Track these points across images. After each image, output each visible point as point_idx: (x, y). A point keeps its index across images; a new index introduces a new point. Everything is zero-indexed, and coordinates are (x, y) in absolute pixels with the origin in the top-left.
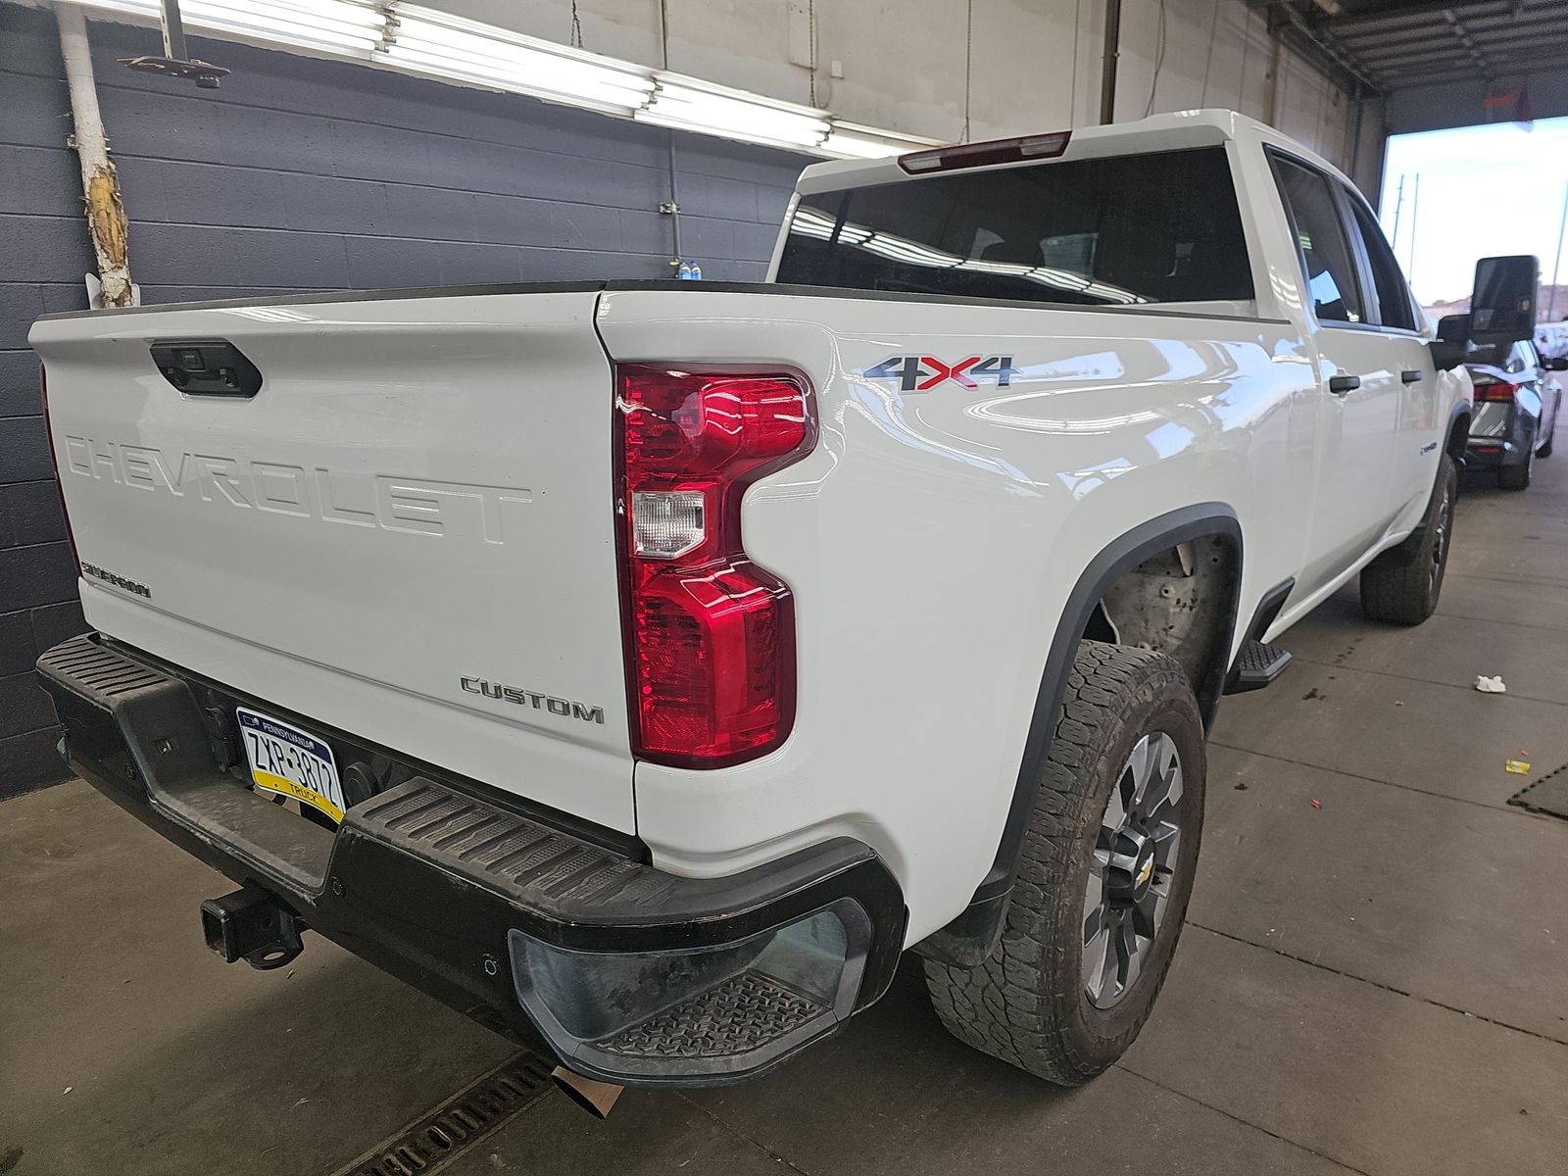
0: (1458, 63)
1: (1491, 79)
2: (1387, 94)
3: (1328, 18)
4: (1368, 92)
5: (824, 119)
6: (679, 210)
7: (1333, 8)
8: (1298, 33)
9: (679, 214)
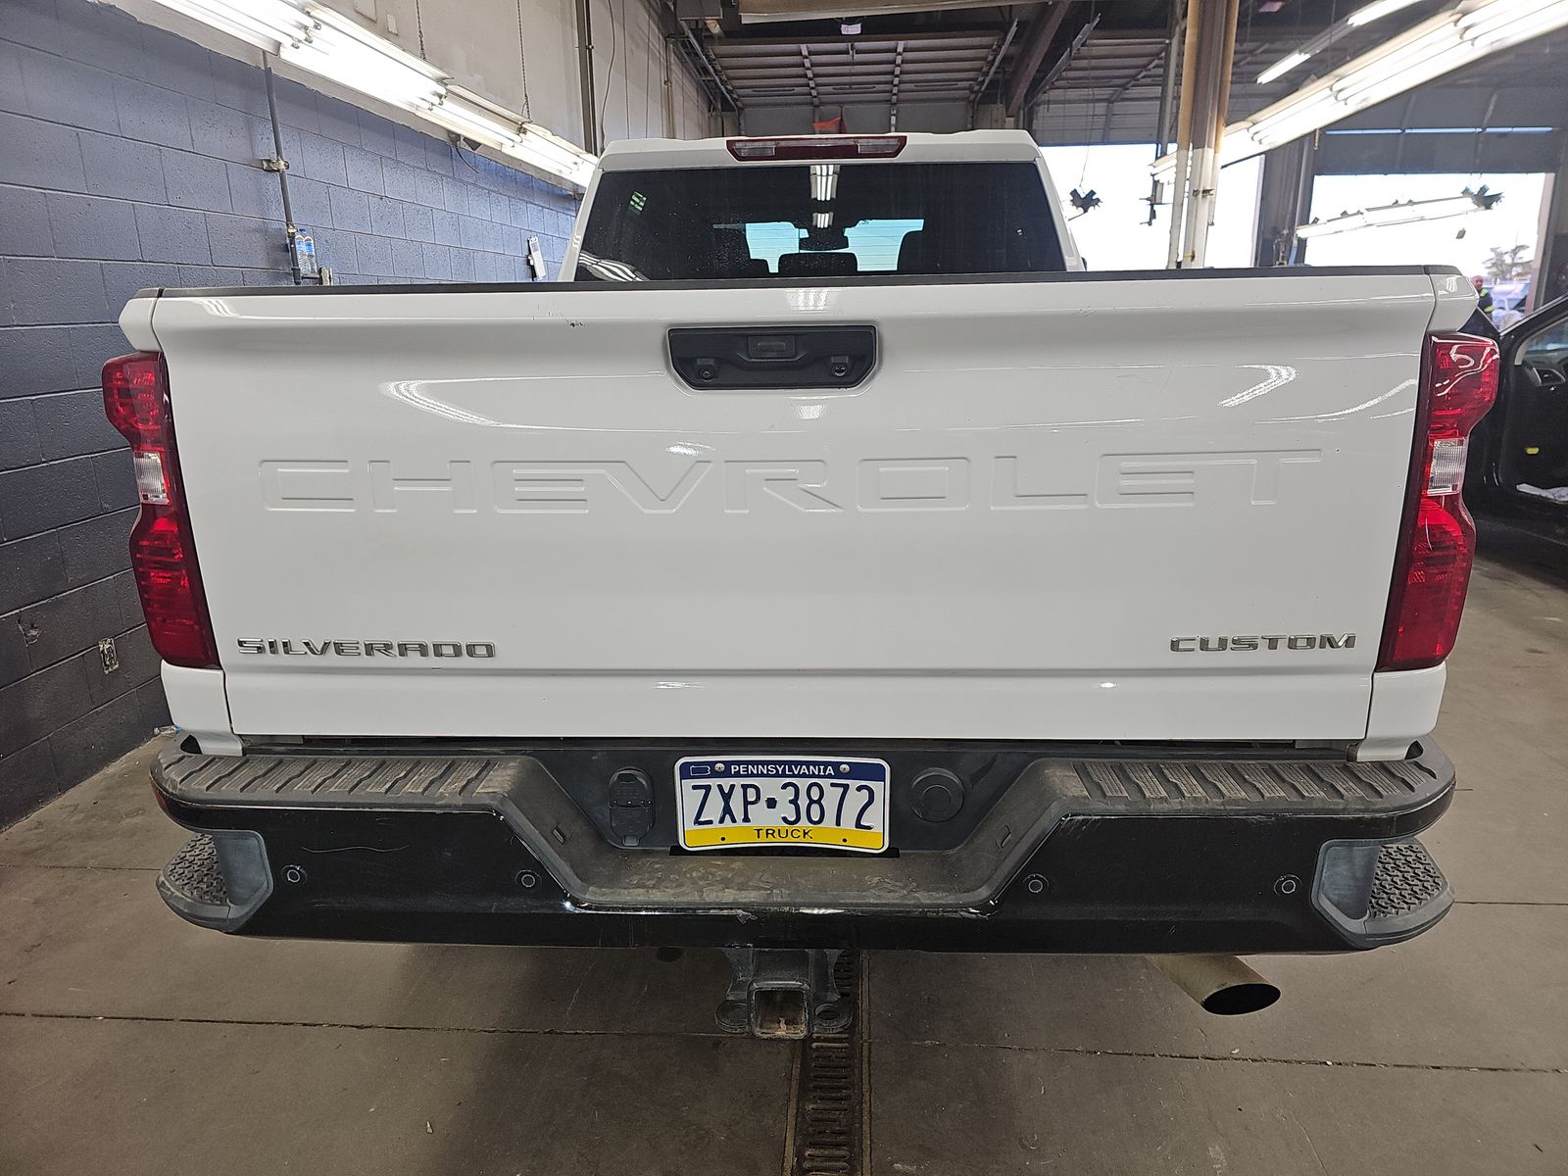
0: (798, 90)
1: (817, 106)
2: (740, 109)
3: (712, 37)
4: (727, 106)
5: (441, 81)
6: (288, 167)
7: (716, 29)
8: (687, 45)
9: (287, 172)
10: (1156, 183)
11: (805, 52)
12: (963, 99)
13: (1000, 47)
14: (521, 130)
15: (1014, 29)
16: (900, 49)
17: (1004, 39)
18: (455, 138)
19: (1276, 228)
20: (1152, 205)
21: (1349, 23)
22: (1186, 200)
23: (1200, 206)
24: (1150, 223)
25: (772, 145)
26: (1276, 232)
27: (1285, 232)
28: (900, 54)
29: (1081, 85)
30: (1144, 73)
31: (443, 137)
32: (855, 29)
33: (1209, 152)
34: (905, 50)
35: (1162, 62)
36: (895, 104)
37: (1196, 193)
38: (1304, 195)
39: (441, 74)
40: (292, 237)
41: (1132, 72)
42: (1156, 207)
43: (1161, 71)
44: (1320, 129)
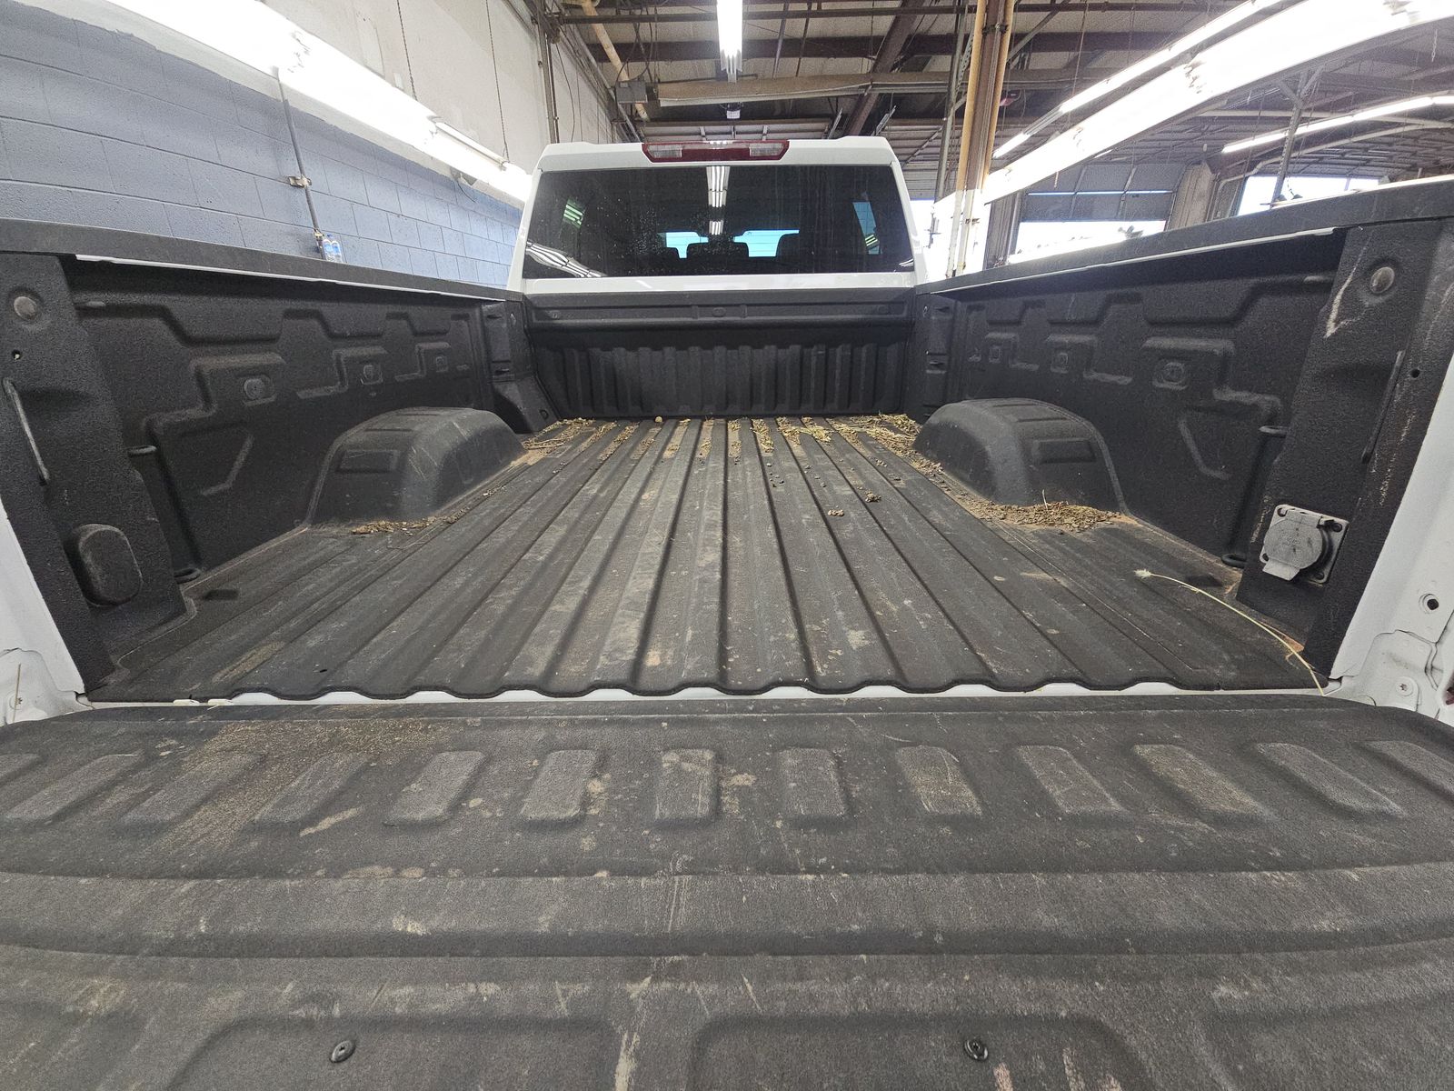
3: (642, 119)
5: (431, 119)
6: (311, 184)
7: (644, 115)
8: (626, 127)
9: (310, 188)
10: (934, 220)
11: (703, 133)
13: (829, 130)
14: (502, 167)
15: (839, 117)
16: (765, 131)
17: (832, 125)
18: (457, 174)
19: (995, 256)
20: (931, 234)
21: (1060, 110)
22: (960, 227)
23: (970, 230)
24: (929, 247)
25: (679, 148)
26: (995, 259)
27: (1001, 259)
28: (765, 135)
30: (919, 151)
31: (447, 173)
32: (735, 115)
33: (977, 191)
34: (769, 132)
35: (941, 134)
37: (968, 221)
38: (1014, 233)
39: (432, 114)
40: (320, 240)
41: (912, 150)
42: (933, 236)
43: (938, 142)
44: (1060, 172)
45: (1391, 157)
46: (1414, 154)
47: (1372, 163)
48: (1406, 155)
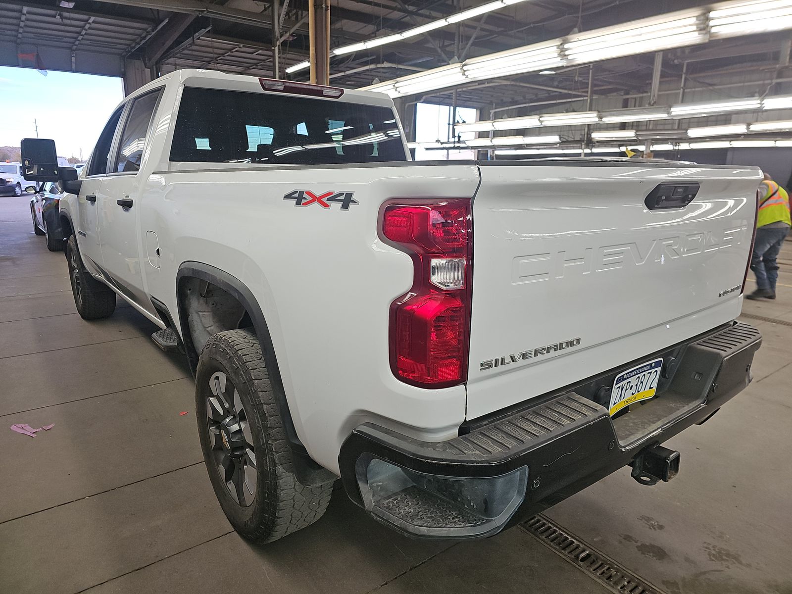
1: (19, 44)
12: (118, 54)
13: (152, 31)
15: (164, 23)
16: (91, 21)
17: (156, 28)
29: (186, 58)
32: (70, 5)
36: (74, 51)
45: (481, 97)
46: (492, 96)
47: (472, 100)
48: (488, 96)
